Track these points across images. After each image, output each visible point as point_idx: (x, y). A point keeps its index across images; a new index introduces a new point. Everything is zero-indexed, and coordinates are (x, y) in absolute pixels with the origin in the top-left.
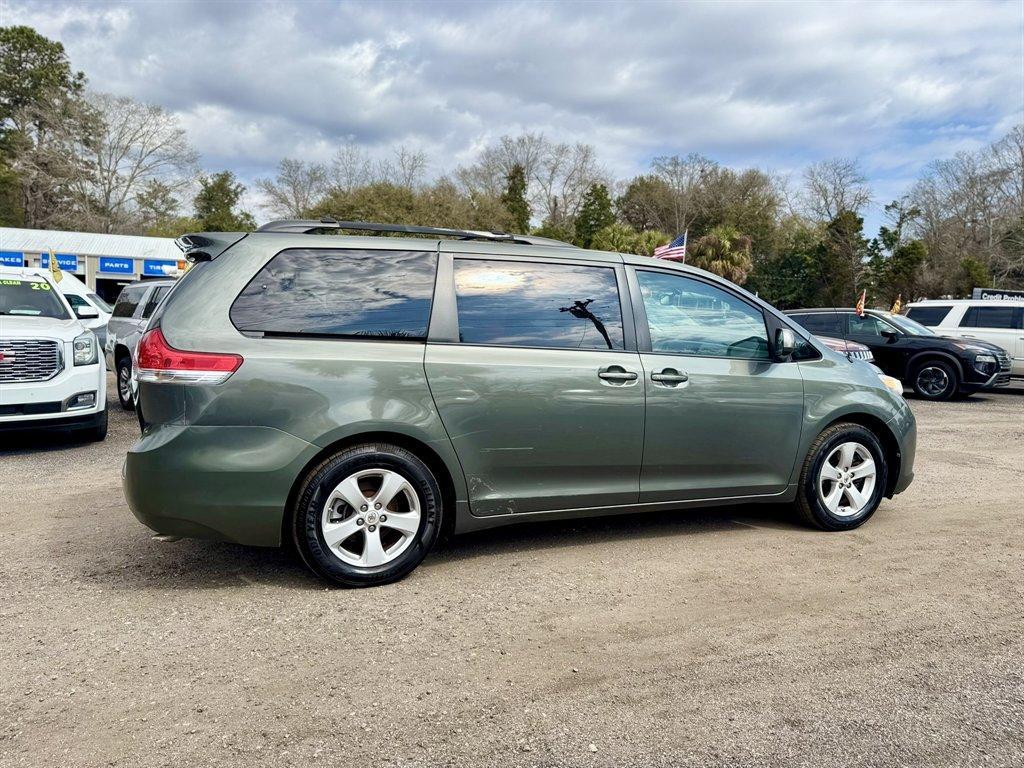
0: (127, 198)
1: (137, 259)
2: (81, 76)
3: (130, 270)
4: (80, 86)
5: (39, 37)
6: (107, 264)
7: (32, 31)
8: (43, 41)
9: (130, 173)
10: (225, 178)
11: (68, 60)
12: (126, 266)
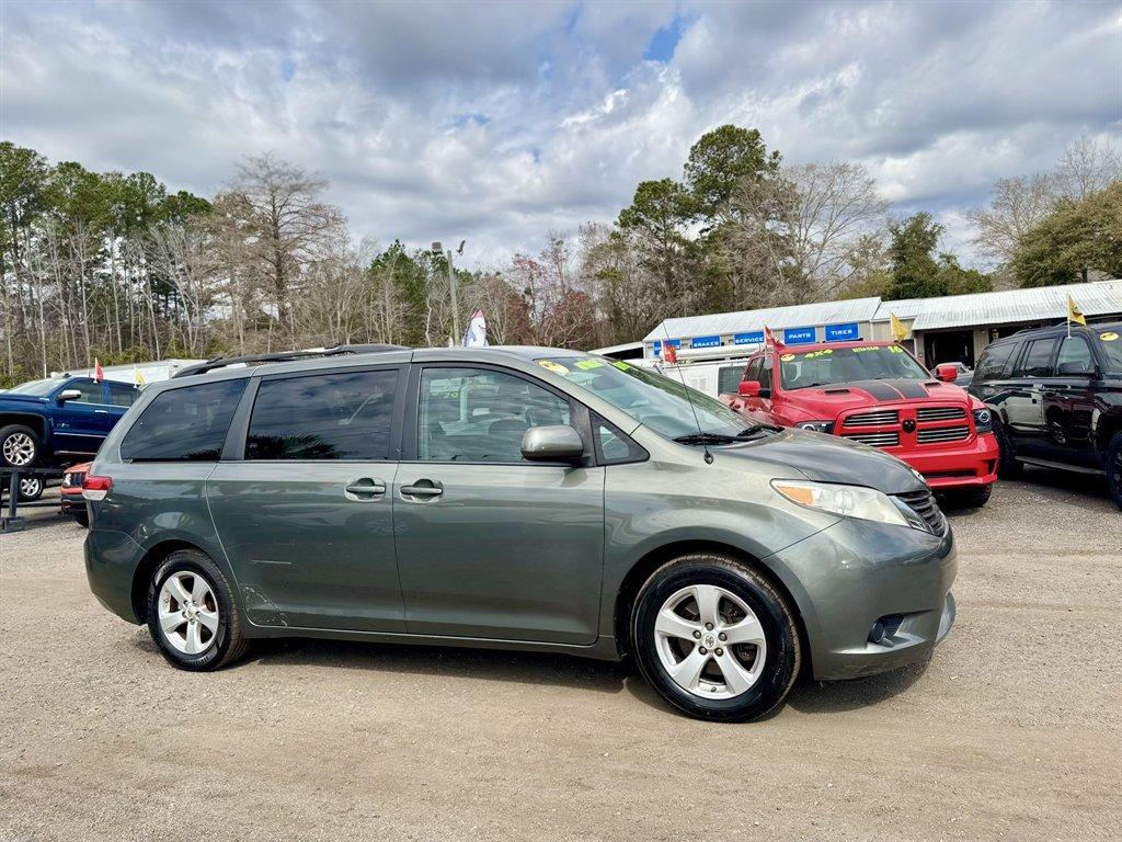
0: (819, 263)
1: (818, 327)
2: (776, 154)
3: (813, 339)
4: (775, 165)
5: (739, 131)
6: (790, 336)
7: (732, 127)
8: (742, 132)
9: (822, 237)
10: (920, 220)
11: (763, 143)
12: (809, 335)
